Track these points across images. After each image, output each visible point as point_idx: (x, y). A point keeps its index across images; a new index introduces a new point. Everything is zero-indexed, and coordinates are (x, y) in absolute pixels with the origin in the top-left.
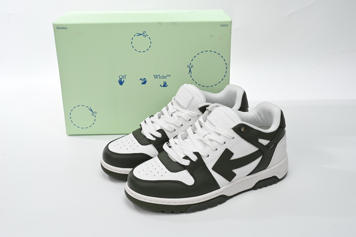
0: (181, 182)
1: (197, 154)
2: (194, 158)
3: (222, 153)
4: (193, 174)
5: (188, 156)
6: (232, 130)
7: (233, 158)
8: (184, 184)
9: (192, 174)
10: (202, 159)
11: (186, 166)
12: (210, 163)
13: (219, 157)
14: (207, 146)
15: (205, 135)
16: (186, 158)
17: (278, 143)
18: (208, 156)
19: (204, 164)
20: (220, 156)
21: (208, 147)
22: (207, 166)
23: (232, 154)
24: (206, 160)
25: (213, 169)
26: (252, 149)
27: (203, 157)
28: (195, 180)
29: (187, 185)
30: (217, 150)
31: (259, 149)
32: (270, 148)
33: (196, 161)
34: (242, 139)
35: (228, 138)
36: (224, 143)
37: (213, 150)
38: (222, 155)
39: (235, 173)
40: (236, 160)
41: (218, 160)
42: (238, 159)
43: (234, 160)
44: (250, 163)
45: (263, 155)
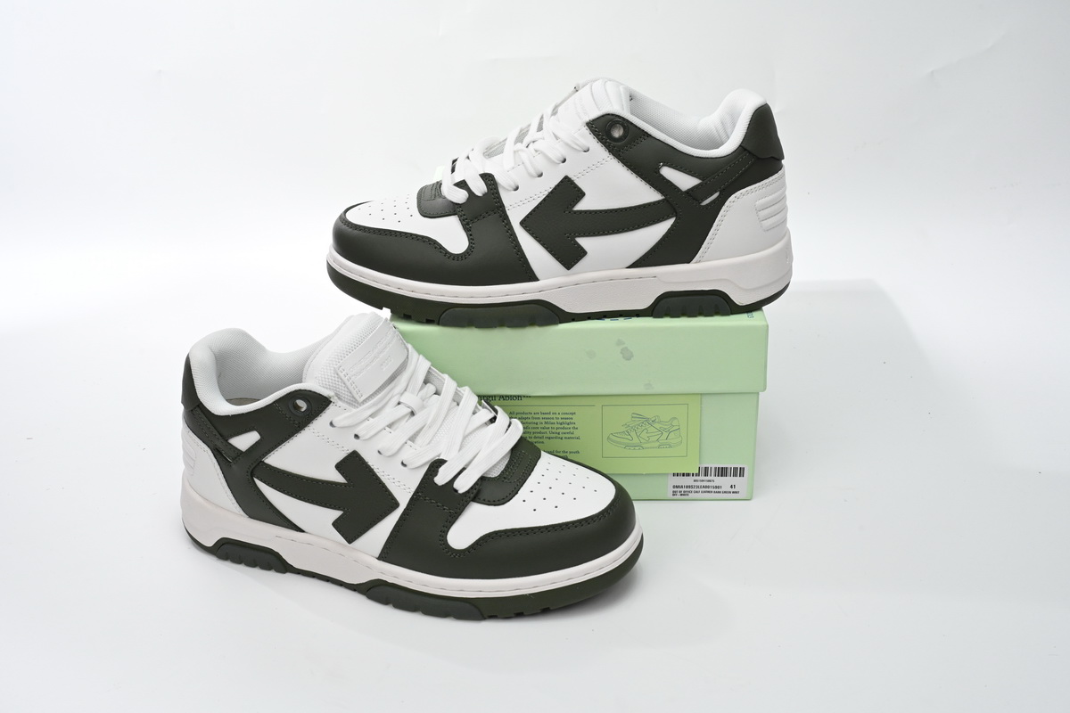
0: (434, 242)
1: (488, 178)
2: (479, 188)
3: (553, 187)
5: (465, 182)
6: (586, 127)
7: (582, 206)
8: (441, 247)
9: (466, 228)
10: (498, 193)
11: (458, 204)
12: (518, 208)
13: (544, 197)
14: (520, 163)
16: (462, 185)
18: (517, 189)
19: (502, 206)
20: (546, 193)
21: (522, 166)
22: (508, 212)
23: (580, 194)
24: (507, 198)
25: (523, 223)
26: (642, 194)
27: (504, 188)
28: (470, 243)
29: (447, 252)
30: (541, 175)
31: (663, 197)
32: (703, 201)
33: (484, 195)
34: (612, 157)
35: (573, 148)
36: (562, 159)
37: (531, 176)
38: (551, 192)
39: (582, 248)
40: (590, 212)
41: (540, 203)
42: (596, 212)
43: (586, 212)
44: (632, 230)
45: (676, 216)
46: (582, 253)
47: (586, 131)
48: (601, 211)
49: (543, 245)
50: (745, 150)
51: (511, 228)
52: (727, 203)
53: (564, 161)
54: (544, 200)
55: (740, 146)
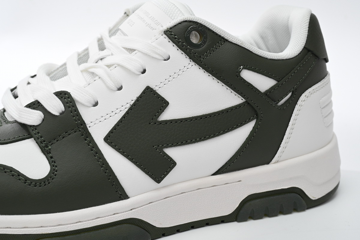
0: (11, 170)
1: (63, 96)
2: (56, 107)
3: (135, 99)
4: (50, 149)
5: (39, 102)
6: (165, 36)
7: (167, 115)
8: (19, 174)
9: (45, 151)
10: (76, 110)
11: (31, 126)
12: (99, 124)
13: (127, 110)
14: (97, 78)
15: (101, 59)
16: (35, 105)
17: (303, 95)
18: (96, 104)
19: (83, 123)
20: (128, 106)
21: (99, 81)
22: (90, 130)
23: (163, 104)
24: (88, 115)
25: (107, 139)
27: (83, 105)
28: (52, 166)
29: (26, 179)
30: (120, 89)
31: (244, 100)
32: (279, 101)
33: (61, 114)
34: (193, 63)
35: (153, 57)
36: (142, 70)
37: (112, 90)
38: (134, 104)
39: (171, 159)
40: (176, 121)
41: (124, 117)
42: (181, 120)
43: (171, 121)
44: (218, 135)
45: (257, 119)
46: (171, 164)
47: (165, 40)
48: (186, 120)
49: (131, 160)
50: (309, 51)
51: (95, 146)
52: (299, 102)
53: (144, 71)
54: (127, 113)
55: (304, 47)
